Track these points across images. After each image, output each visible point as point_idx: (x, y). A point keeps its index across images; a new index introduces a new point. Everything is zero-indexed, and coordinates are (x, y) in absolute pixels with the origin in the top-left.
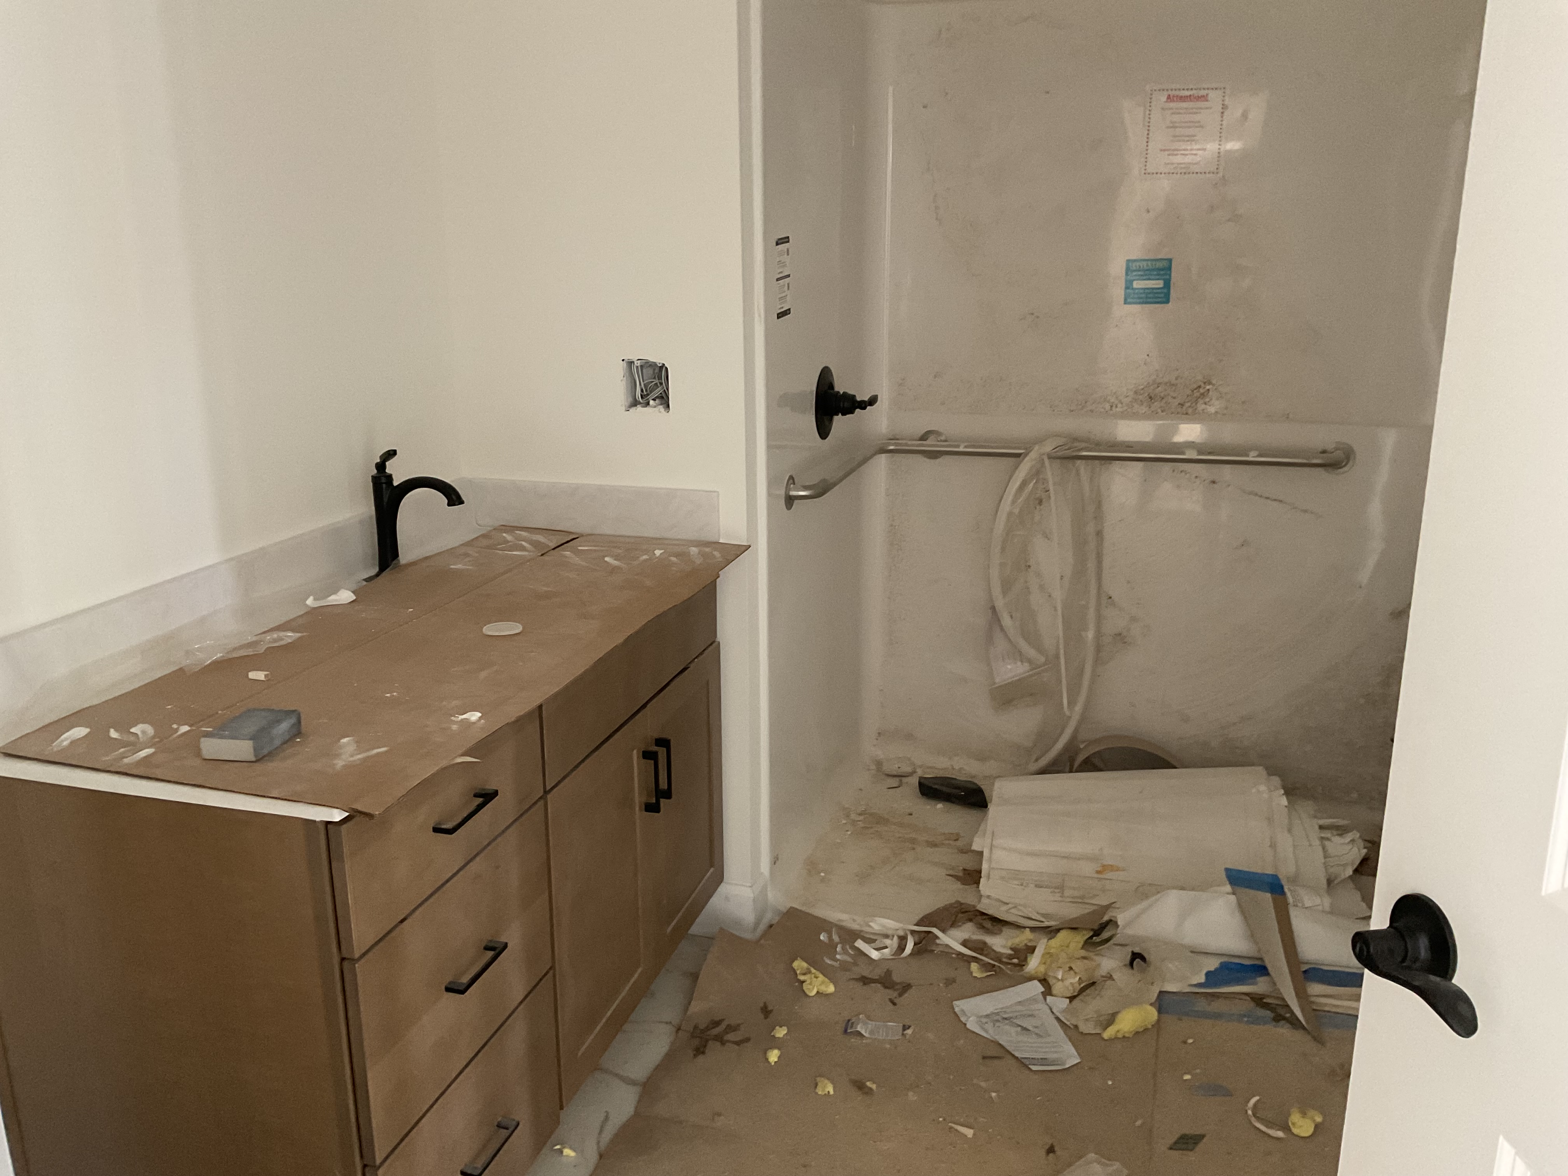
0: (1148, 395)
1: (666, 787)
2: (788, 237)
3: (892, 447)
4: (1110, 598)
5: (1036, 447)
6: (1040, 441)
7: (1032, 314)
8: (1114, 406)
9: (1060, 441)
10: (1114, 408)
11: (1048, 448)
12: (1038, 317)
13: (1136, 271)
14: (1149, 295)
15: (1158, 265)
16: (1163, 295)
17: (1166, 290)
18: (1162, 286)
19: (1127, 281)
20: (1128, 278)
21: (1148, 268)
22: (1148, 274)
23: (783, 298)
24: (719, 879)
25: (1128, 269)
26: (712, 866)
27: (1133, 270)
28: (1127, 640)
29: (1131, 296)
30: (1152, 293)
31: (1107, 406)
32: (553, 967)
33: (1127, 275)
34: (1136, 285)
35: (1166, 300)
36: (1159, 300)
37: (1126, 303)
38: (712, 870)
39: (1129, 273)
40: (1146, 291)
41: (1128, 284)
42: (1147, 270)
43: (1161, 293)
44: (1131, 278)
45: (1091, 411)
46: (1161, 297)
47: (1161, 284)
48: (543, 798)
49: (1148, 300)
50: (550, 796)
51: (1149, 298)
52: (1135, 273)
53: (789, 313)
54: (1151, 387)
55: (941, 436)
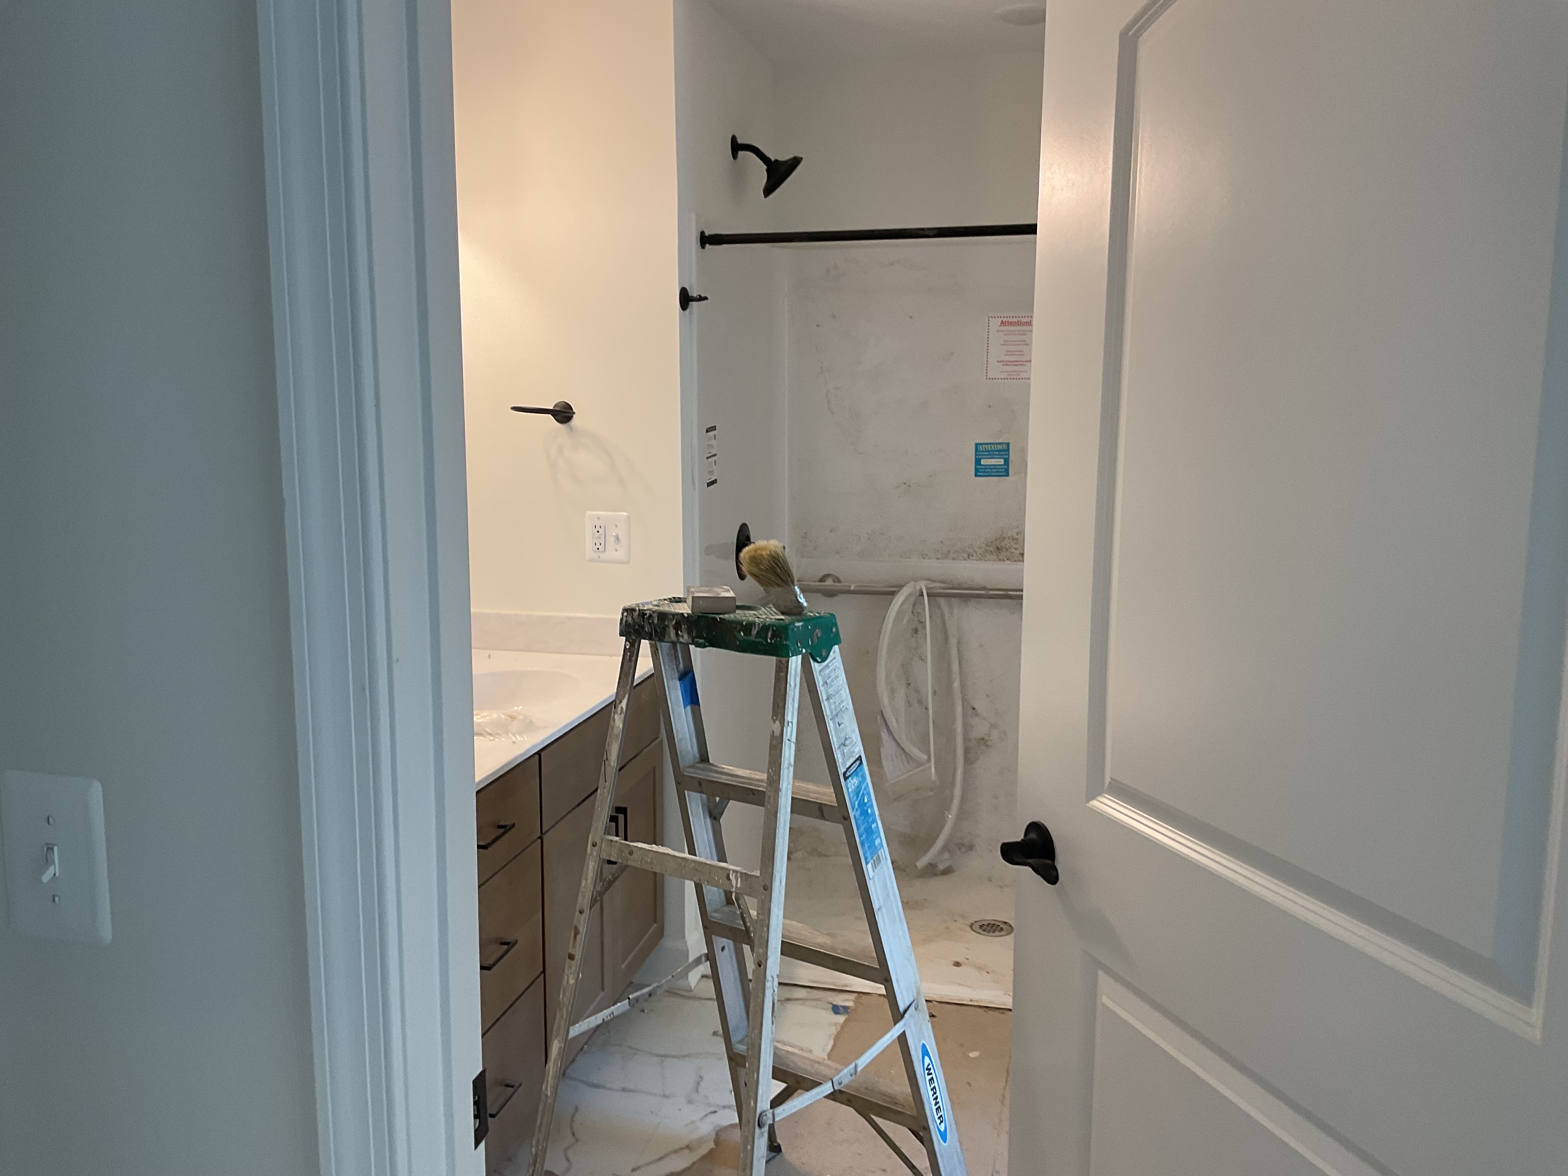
0: (997, 547)
2: (715, 427)
4: (974, 709)
7: (905, 484)
8: (971, 555)
12: (909, 486)
13: (983, 451)
14: (993, 470)
15: (1000, 447)
16: (1004, 470)
17: (1006, 467)
18: (1003, 463)
19: (976, 459)
20: (977, 457)
21: (992, 449)
22: (991, 454)
23: (711, 472)
24: (660, 934)
25: (977, 450)
26: (655, 922)
27: (981, 451)
28: (989, 743)
29: (980, 470)
30: (996, 468)
31: (966, 555)
32: (544, 972)
33: (976, 455)
34: (983, 462)
35: (1008, 475)
36: (1001, 474)
37: (976, 476)
38: (655, 925)
39: (978, 453)
40: (991, 467)
41: (978, 462)
42: (991, 451)
43: (1002, 469)
44: (980, 457)
45: (954, 559)
46: (1002, 472)
47: (1002, 461)
48: (541, 838)
49: (993, 474)
50: (545, 838)
51: (994, 472)
52: (982, 453)
53: (716, 482)
54: (998, 541)
55: (836, 579)
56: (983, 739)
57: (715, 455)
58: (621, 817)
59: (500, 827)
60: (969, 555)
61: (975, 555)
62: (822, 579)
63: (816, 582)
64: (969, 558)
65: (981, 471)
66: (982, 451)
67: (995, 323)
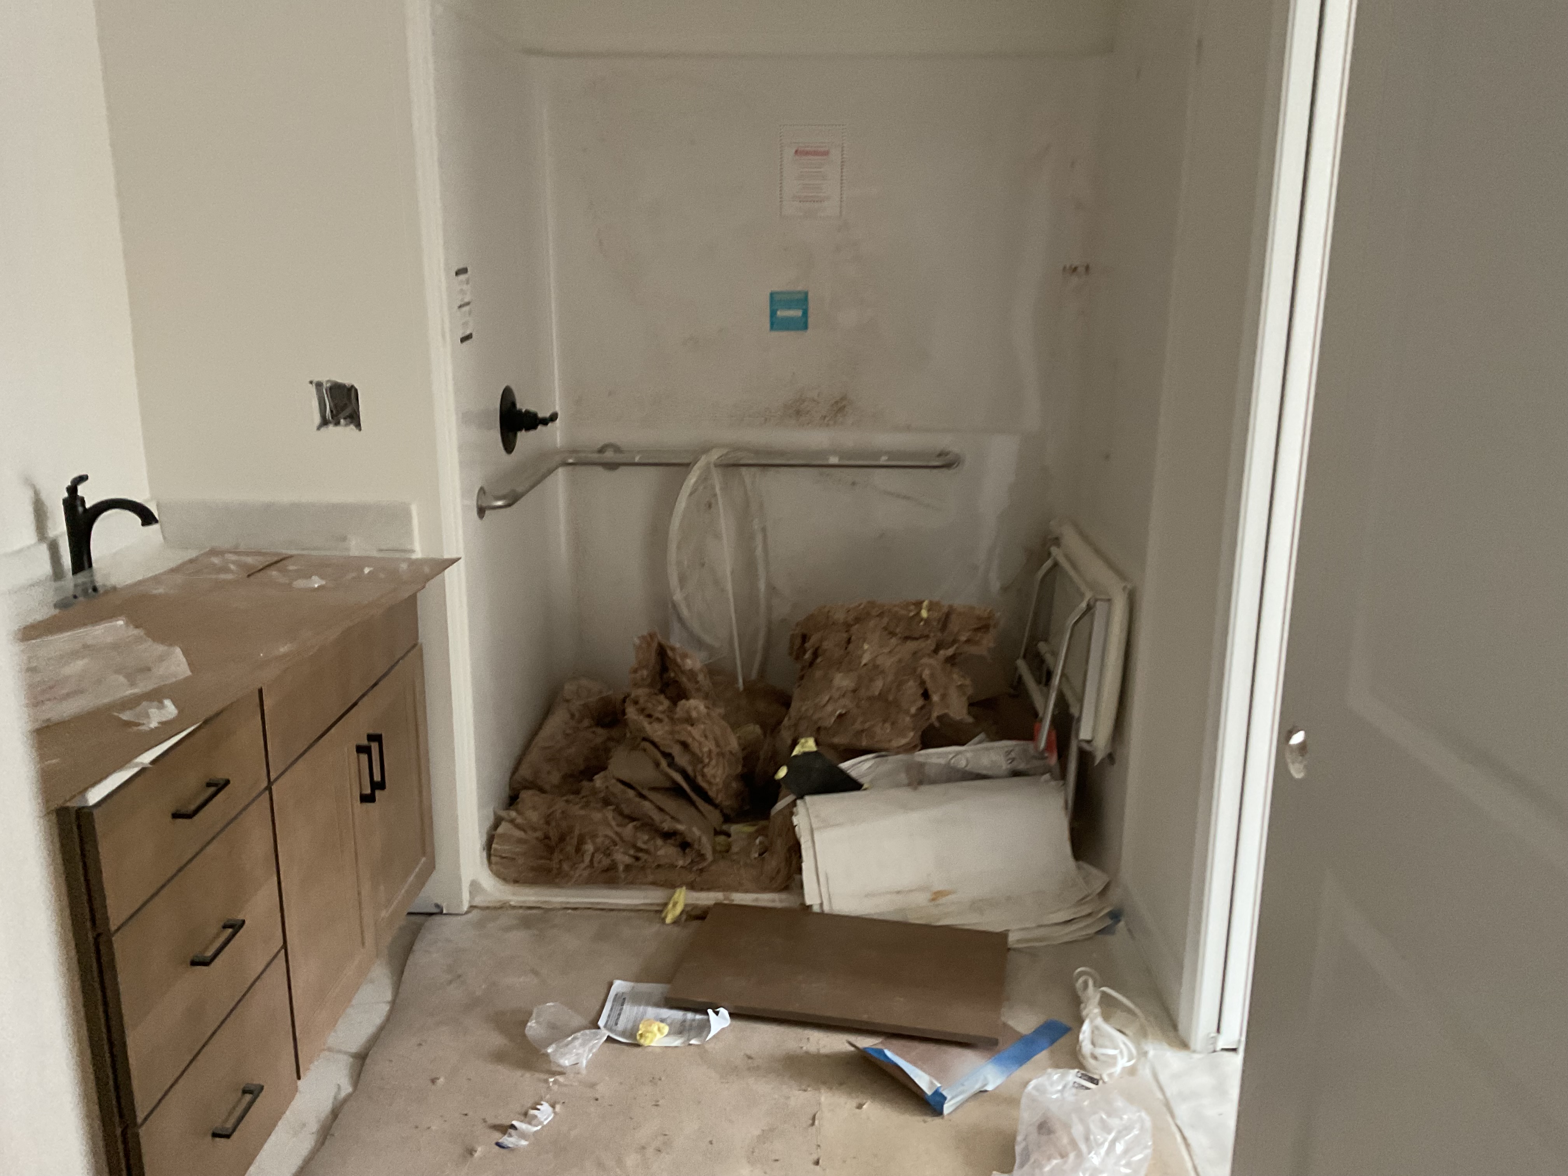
0: (795, 409)
1: (379, 779)
2: (466, 268)
3: (571, 461)
5: (703, 456)
7: (692, 339)
8: (768, 420)
12: (697, 342)
13: (779, 301)
14: (791, 323)
15: (797, 296)
16: (802, 323)
17: (804, 319)
19: (771, 310)
20: (772, 308)
21: (789, 299)
22: (787, 305)
23: (465, 324)
24: (431, 867)
25: (771, 300)
26: (424, 854)
27: (776, 301)
30: (793, 321)
31: (762, 419)
32: (285, 946)
33: (771, 305)
34: (779, 314)
35: (805, 327)
36: (798, 327)
37: (772, 328)
38: (424, 859)
39: (773, 303)
40: (788, 319)
41: (773, 314)
42: (786, 301)
43: (800, 321)
44: (775, 308)
45: (749, 424)
46: (801, 325)
47: (799, 313)
48: (269, 788)
49: (791, 327)
50: (274, 787)
51: (792, 325)
52: (778, 304)
53: (472, 337)
55: (617, 449)
56: (784, 620)
57: (468, 304)
58: (375, 746)
59: (209, 785)
60: (765, 420)
61: (772, 419)
62: (601, 451)
63: (593, 452)
64: (765, 423)
65: (776, 324)
67: (789, 152)
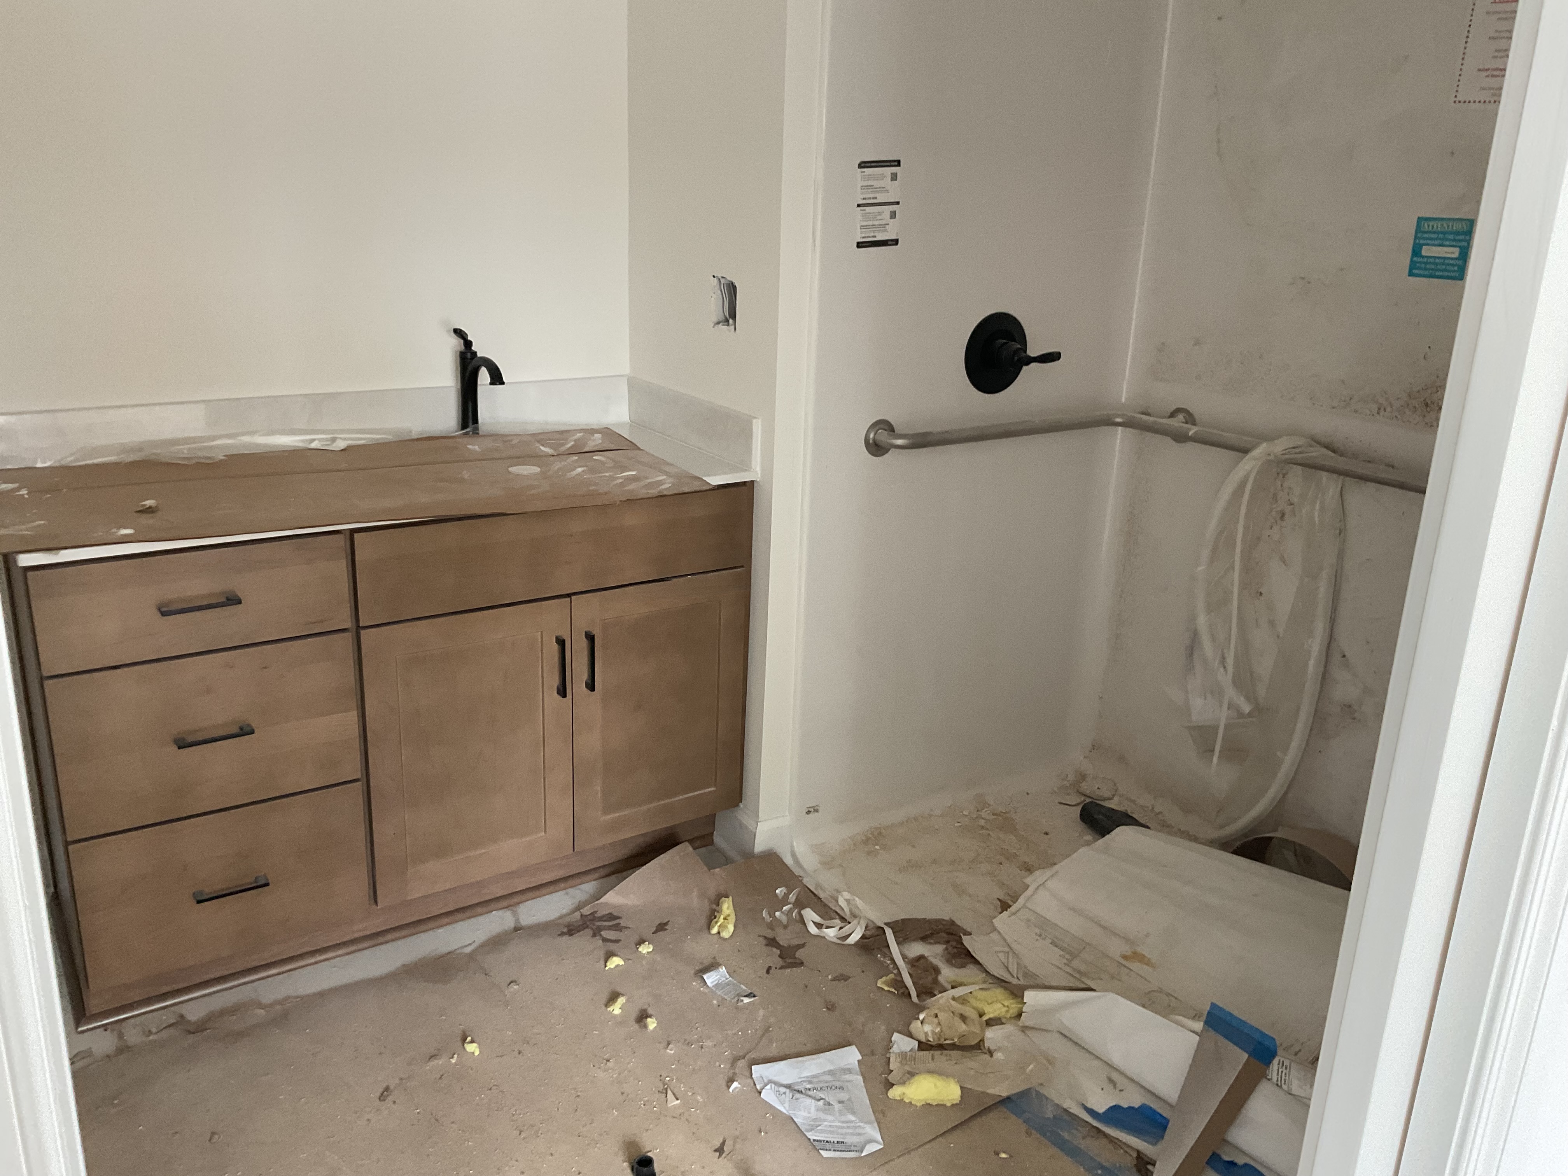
0: (1425, 400)
2: (899, 162)
4: (1344, 656)
5: (1264, 445)
6: (1269, 438)
7: (1303, 278)
8: (1382, 409)
9: (1299, 441)
10: (1382, 413)
11: (1279, 447)
12: (1309, 283)
13: (1429, 232)
14: (1439, 267)
15: (1457, 226)
16: (1456, 268)
17: (1460, 262)
18: (1456, 255)
19: (1415, 245)
20: (1417, 241)
21: (1443, 230)
22: (1442, 238)
25: (1418, 229)
26: (718, 782)
27: (1424, 231)
28: (1356, 715)
29: (1418, 265)
30: (1443, 264)
31: (1375, 408)
32: (365, 780)
33: (1416, 237)
34: (1426, 251)
35: (1461, 275)
36: (1453, 274)
37: (1411, 274)
38: (718, 785)
39: (1419, 235)
40: (1437, 261)
41: (1416, 250)
42: (1441, 233)
43: (1453, 265)
44: (1422, 242)
45: (1356, 411)
46: (1454, 271)
47: (1455, 252)
49: (1437, 273)
50: (364, 633)
51: (1439, 270)
52: (1426, 235)
53: (898, 244)
54: (1429, 391)
55: (1190, 419)
56: (1350, 706)
57: (892, 204)
60: (1379, 409)
61: (1389, 409)
62: (1170, 415)
63: (1162, 415)
64: (1378, 413)
65: (1419, 267)
66: (1426, 232)
